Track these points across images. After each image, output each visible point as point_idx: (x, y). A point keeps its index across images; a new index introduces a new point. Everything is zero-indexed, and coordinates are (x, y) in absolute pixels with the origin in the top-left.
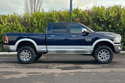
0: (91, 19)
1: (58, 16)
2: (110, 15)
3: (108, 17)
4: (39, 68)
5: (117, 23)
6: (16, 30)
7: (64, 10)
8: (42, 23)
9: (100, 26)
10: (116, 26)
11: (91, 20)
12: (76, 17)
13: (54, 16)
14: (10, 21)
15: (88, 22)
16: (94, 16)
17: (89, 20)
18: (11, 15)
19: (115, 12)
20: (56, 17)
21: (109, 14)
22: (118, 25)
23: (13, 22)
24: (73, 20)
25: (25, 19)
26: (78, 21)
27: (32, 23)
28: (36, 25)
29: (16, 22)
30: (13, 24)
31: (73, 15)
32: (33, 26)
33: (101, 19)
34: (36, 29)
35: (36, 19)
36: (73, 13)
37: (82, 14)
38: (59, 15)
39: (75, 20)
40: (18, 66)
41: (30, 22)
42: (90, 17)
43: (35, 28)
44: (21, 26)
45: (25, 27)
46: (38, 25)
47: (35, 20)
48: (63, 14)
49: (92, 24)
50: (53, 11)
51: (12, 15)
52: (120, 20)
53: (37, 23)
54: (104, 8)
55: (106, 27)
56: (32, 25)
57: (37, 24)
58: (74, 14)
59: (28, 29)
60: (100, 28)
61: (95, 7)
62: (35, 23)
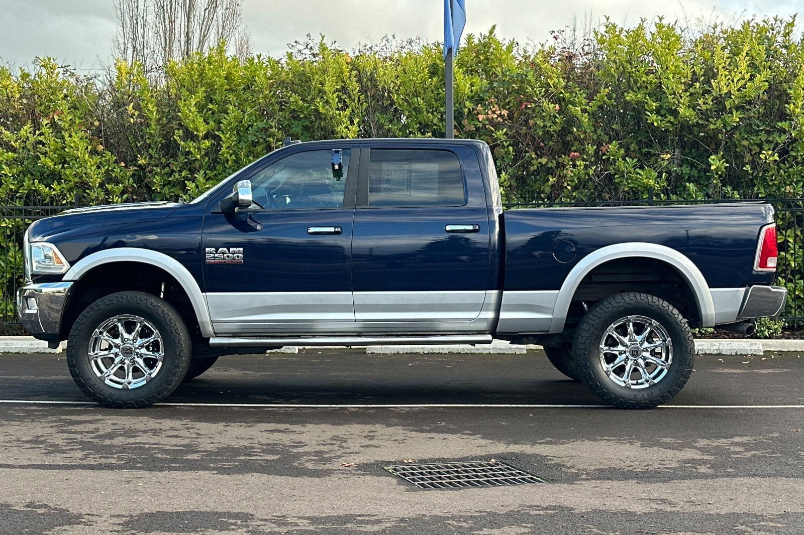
0: (584, 111)
1: (354, 86)
2: (721, 85)
3: (706, 103)
4: (223, 471)
5: (760, 146)
6: (55, 176)
7: (394, 45)
8: (240, 131)
9: (645, 159)
10: (754, 164)
11: (585, 119)
12: (478, 99)
13: (327, 88)
14: (16, 116)
15: (565, 131)
16: (604, 91)
17: (571, 121)
18: (25, 76)
19: (752, 65)
20: (343, 89)
21: (715, 76)
22: (769, 156)
23: (37, 126)
24: (459, 116)
25: (118, 105)
26: (497, 126)
27: (167, 135)
28: (196, 150)
29: (53, 125)
30: (32, 139)
31: (464, 83)
32: (174, 156)
33: (658, 112)
34: (200, 176)
35: (201, 108)
36: (461, 65)
37: (523, 79)
38: (359, 81)
39: (472, 115)
40: (56, 449)
41: (154, 128)
42: (581, 97)
43: (192, 171)
44: (94, 152)
45: (121, 158)
46: (216, 148)
47: (189, 111)
48: (387, 77)
49: (591, 149)
50: (323, 48)
51: (32, 70)
52: (784, 125)
53: (203, 129)
54: (679, 38)
55: (686, 170)
56: (170, 148)
57: (207, 143)
58: (470, 72)
59: (141, 177)
60: (649, 178)
61: (611, 28)
62: (189, 135)
